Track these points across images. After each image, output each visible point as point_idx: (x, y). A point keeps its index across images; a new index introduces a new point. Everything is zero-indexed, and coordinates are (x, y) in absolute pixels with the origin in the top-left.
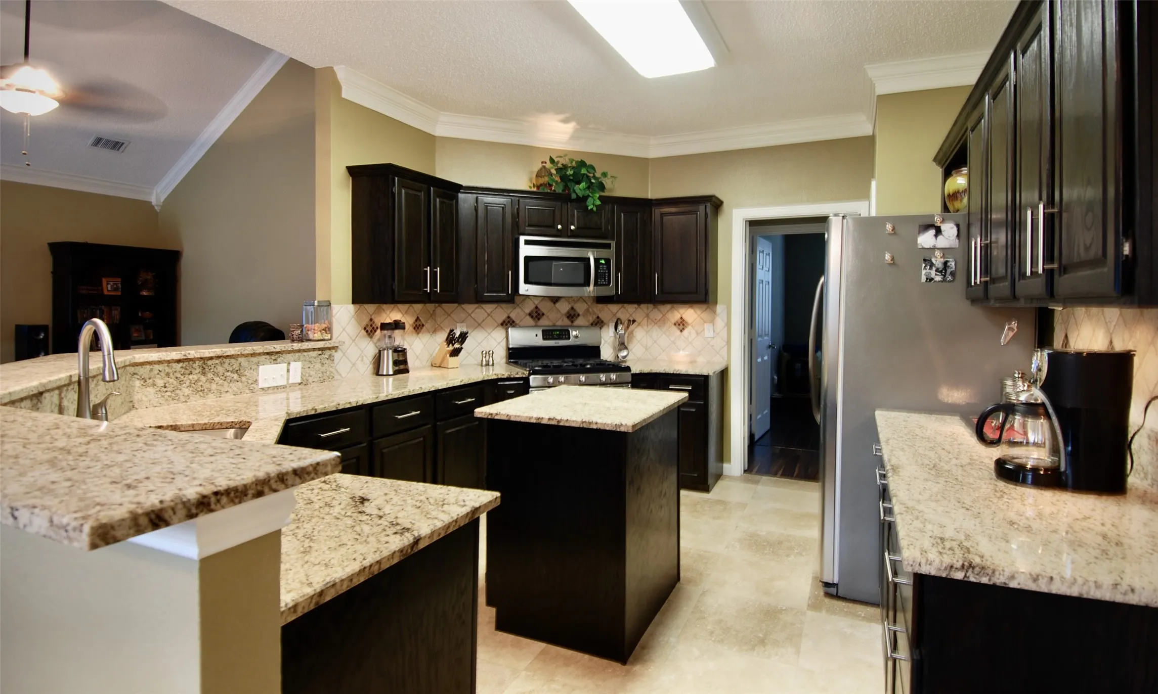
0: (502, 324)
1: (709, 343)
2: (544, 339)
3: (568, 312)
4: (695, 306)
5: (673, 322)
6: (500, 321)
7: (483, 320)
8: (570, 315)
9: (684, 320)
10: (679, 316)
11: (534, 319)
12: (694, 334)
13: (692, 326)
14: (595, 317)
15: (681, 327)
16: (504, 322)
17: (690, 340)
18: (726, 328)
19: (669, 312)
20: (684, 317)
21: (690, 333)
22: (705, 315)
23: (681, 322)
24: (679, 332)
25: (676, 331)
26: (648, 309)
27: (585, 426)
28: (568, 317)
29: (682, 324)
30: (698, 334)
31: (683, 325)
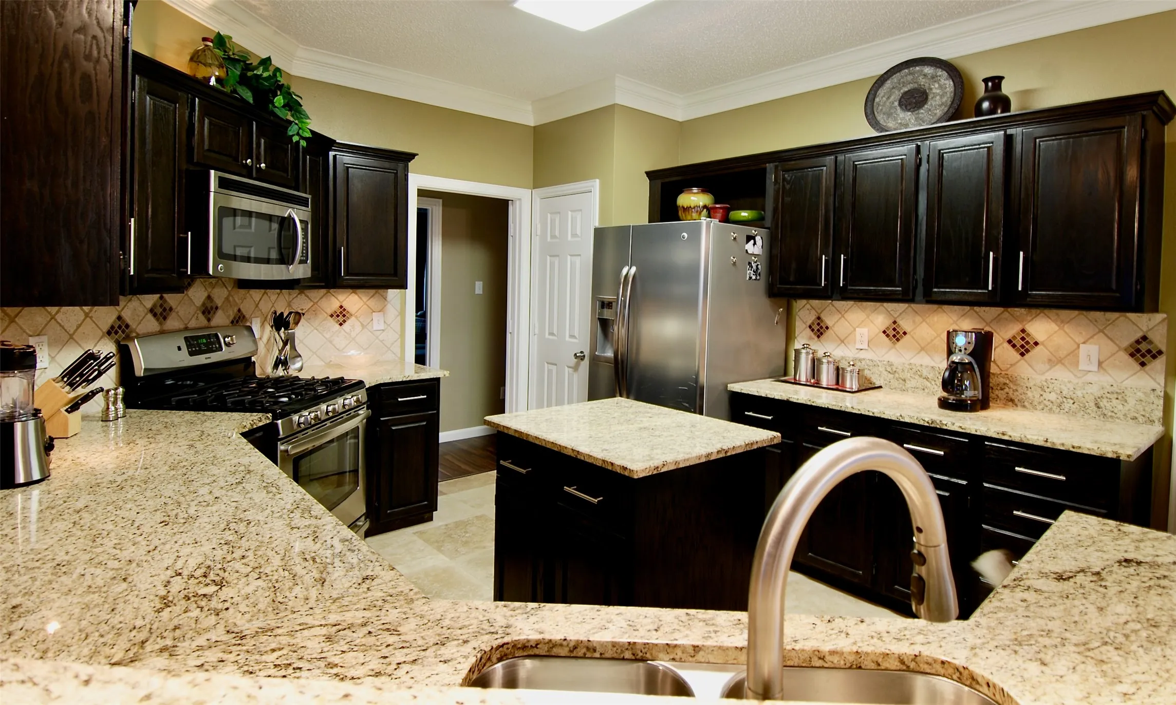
0: (109, 333)
1: (377, 337)
2: (192, 354)
3: (204, 304)
4: (358, 291)
5: (330, 312)
6: (106, 328)
7: (78, 327)
8: (206, 308)
9: (345, 310)
10: (338, 304)
11: (158, 320)
12: (358, 328)
13: (356, 317)
14: (236, 310)
15: (341, 319)
16: (112, 327)
17: (353, 334)
18: (399, 318)
19: (324, 299)
20: (345, 305)
21: (353, 326)
22: (373, 303)
23: (341, 313)
24: (337, 326)
25: (333, 325)
26: (290, 294)
27: (749, 449)
28: (203, 313)
29: (341, 316)
30: (363, 326)
31: (344, 316)
